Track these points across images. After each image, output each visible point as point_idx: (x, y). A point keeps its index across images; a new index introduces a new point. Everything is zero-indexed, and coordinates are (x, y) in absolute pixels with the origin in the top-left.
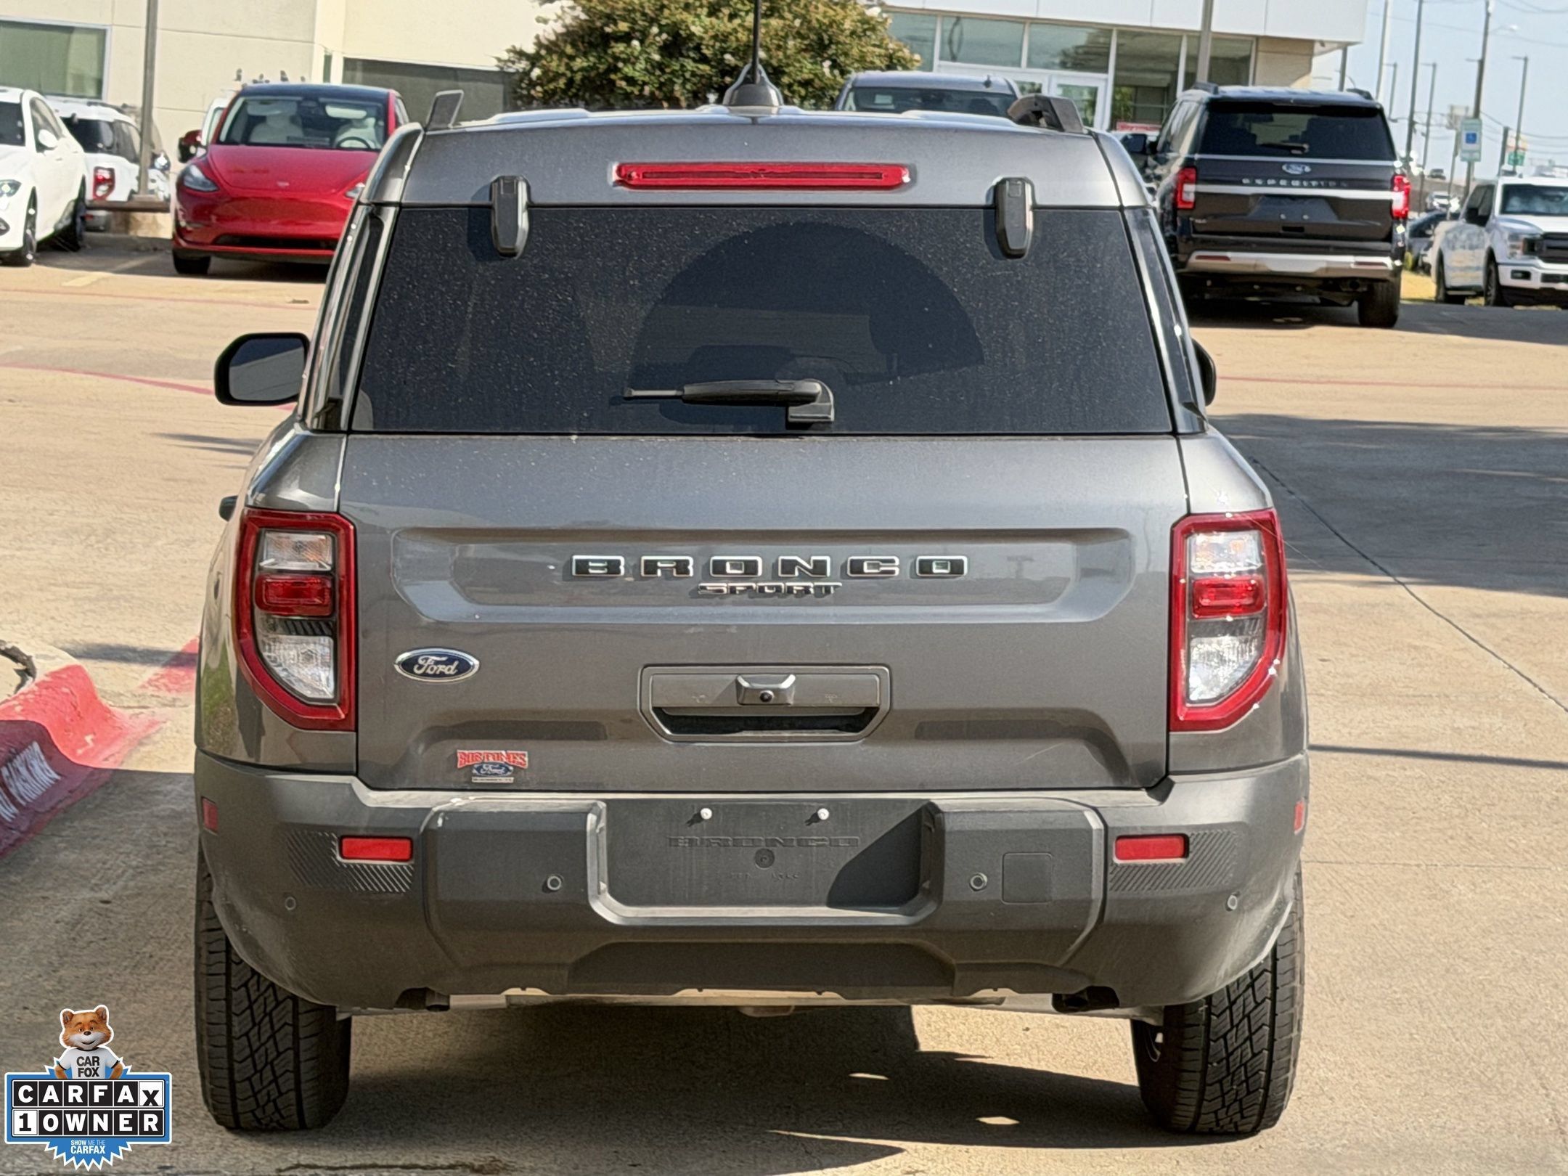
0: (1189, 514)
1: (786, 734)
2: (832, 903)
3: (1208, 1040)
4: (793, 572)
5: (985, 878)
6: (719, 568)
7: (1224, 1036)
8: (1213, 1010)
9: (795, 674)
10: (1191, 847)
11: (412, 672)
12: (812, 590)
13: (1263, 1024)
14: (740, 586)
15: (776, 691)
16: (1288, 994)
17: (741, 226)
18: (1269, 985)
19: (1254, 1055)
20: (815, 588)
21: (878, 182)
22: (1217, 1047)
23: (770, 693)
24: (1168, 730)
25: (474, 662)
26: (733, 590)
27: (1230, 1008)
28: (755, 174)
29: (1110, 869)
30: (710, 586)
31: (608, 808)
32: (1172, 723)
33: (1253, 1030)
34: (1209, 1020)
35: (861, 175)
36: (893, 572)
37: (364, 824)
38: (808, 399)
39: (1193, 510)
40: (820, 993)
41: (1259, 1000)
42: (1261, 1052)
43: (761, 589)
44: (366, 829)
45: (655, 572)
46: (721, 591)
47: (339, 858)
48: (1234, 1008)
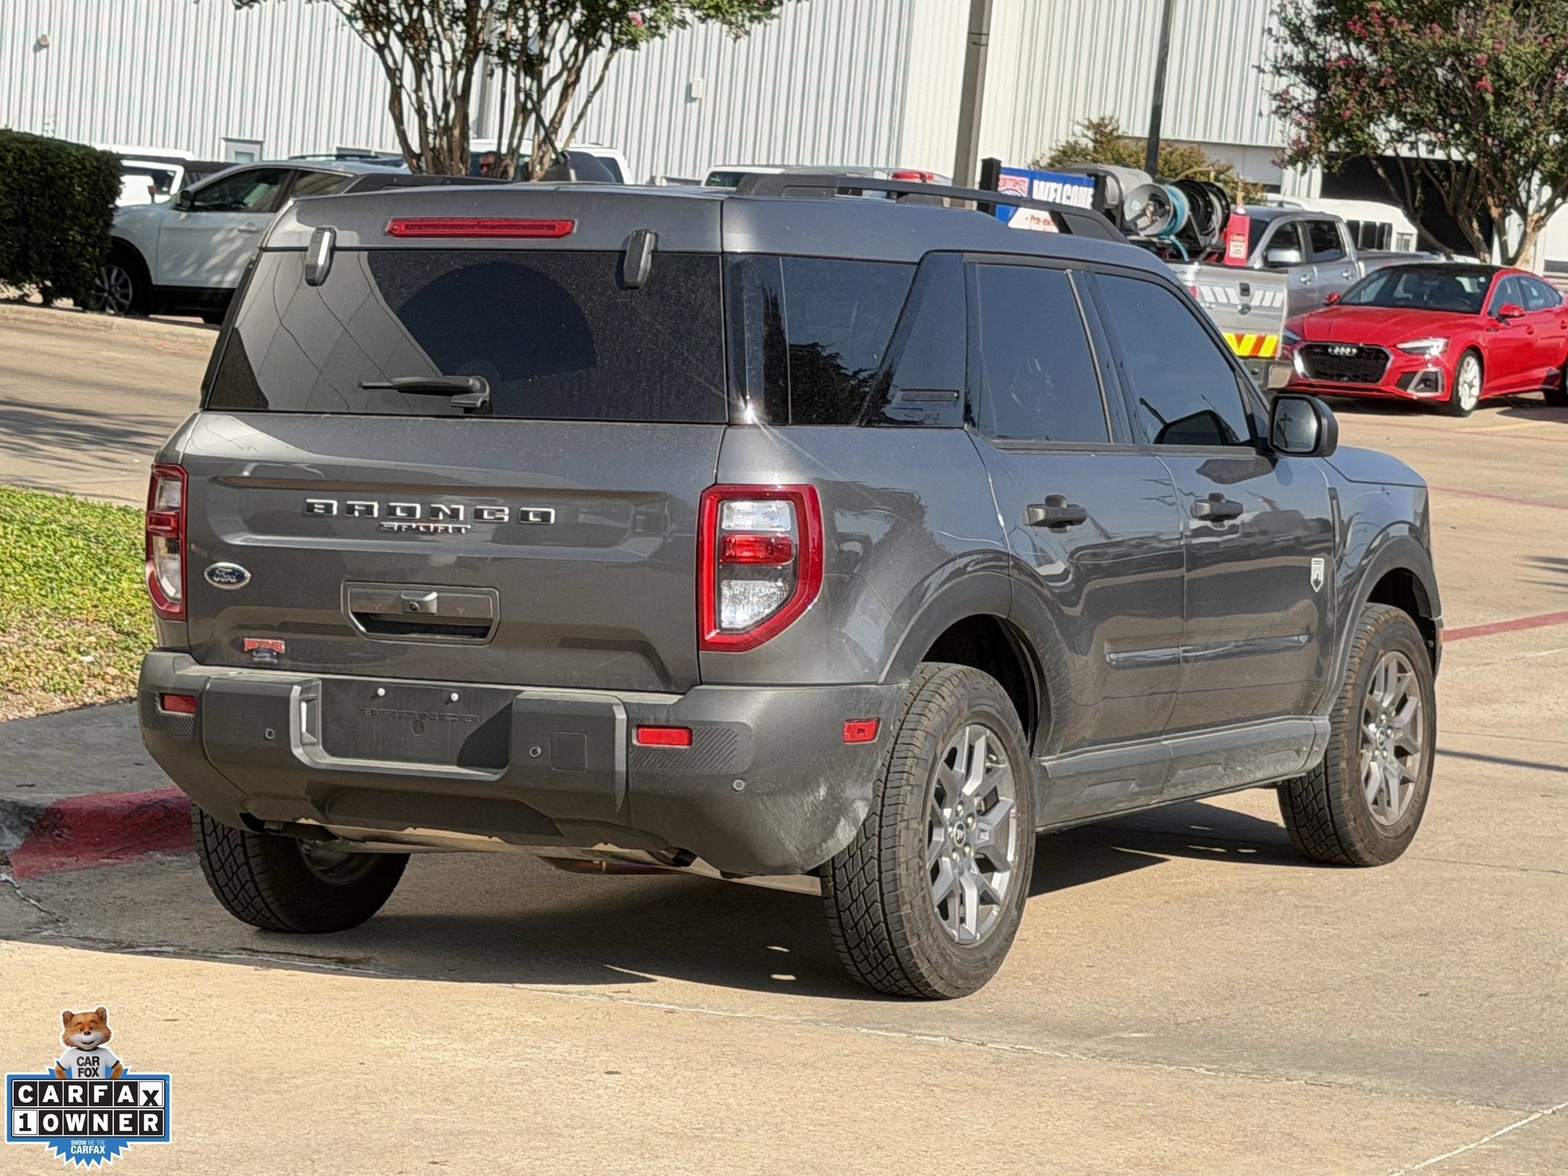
0: (716, 484)
1: (438, 637)
2: (460, 764)
3: (839, 911)
4: (438, 516)
5: (539, 750)
6: (392, 511)
7: (849, 908)
8: (838, 886)
9: (438, 592)
10: (694, 738)
11: (212, 579)
12: (450, 531)
13: (875, 901)
14: (404, 525)
15: (420, 603)
16: (891, 879)
17: (456, 265)
18: (876, 869)
19: (875, 926)
20: (453, 528)
21: (550, 232)
22: (845, 916)
23: (417, 605)
24: (698, 650)
25: (248, 575)
26: (400, 528)
27: (849, 885)
28: (473, 226)
29: (630, 749)
30: (386, 524)
31: (323, 685)
32: (701, 644)
33: (869, 905)
34: (836, 893)
35: (541, 227)
36: (502, 519)
37: (171, 685)
38: (466, 390)
39: (719, 482)
40: (490, 837)
41: (869, 881)
42: (878, 924)
43: (418, 528)
44: (173, 689)
45: (353, 513)
46: (392, 528)
47: (160, 708)
48: (852, 886)
